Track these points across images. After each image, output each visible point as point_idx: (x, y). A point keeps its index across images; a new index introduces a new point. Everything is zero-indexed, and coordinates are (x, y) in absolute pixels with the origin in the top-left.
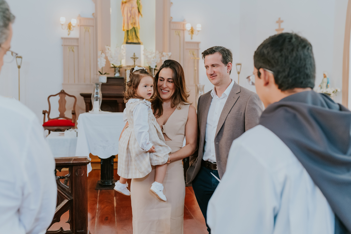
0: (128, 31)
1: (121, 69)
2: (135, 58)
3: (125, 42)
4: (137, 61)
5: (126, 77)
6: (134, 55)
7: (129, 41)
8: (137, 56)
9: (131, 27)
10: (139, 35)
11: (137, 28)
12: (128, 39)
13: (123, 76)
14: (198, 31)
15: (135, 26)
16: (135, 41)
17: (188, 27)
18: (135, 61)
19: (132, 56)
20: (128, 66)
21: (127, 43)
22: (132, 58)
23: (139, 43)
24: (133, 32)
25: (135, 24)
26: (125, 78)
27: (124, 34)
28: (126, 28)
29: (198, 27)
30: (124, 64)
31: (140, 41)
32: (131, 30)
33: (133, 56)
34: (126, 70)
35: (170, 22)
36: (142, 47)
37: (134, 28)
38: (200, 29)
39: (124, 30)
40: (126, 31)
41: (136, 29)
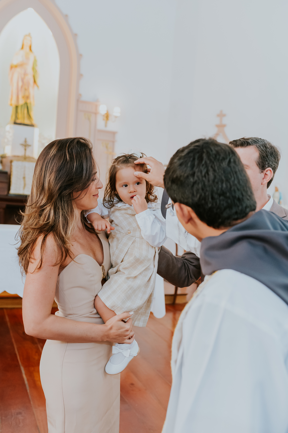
0: (17, 107)
1: (4, 160)
2: (26, 145)
3: (13, 121)
4: (28, 149)
5: (11, 172)
6: (26, 141)
7: (18, 121)
8: (29, 142)
9: (21, 102)
10: (33, 114)
11: (30, 103)
12: (16, 117)
13: (7, 170)
14: (116, 117)
15: (28, 101)
16: (27, 122)
17: (102, 110)
18: (25, 150)
19: (22, 141)
20: (15, 156)
21: (15, 123)
22: (22, 145)
23: (32, 125)
24: (24, 109)
25: (28, 97)
26: (9, 172)
27: (11, 111)
28: (14, 102)
29: (116, 112)
30: (8, 151)
31: (34, 122)
32: (22, 106)
33: (23, 143)
34: (11, 162)
35: (78, 101)
36: (36, 131)
37: (26, 103)
38: (118, 115)
39: (11, 105)
40: (14, 106)
41: (29, 105)
